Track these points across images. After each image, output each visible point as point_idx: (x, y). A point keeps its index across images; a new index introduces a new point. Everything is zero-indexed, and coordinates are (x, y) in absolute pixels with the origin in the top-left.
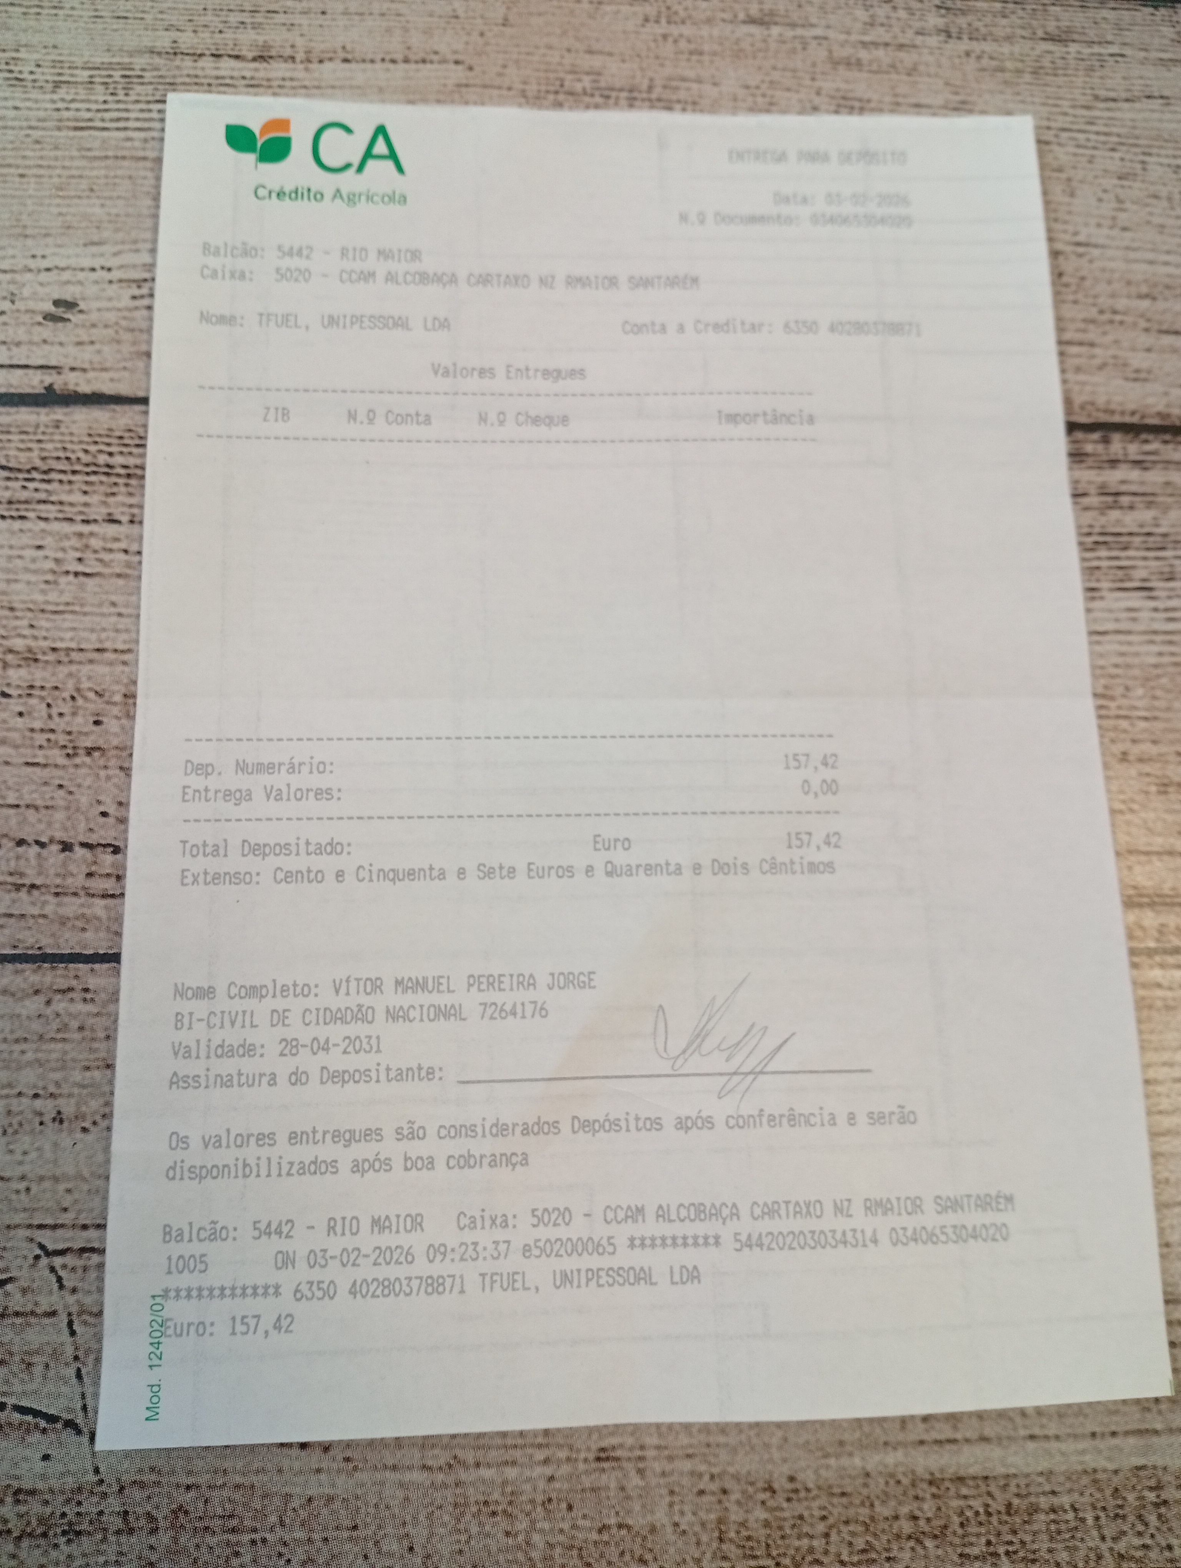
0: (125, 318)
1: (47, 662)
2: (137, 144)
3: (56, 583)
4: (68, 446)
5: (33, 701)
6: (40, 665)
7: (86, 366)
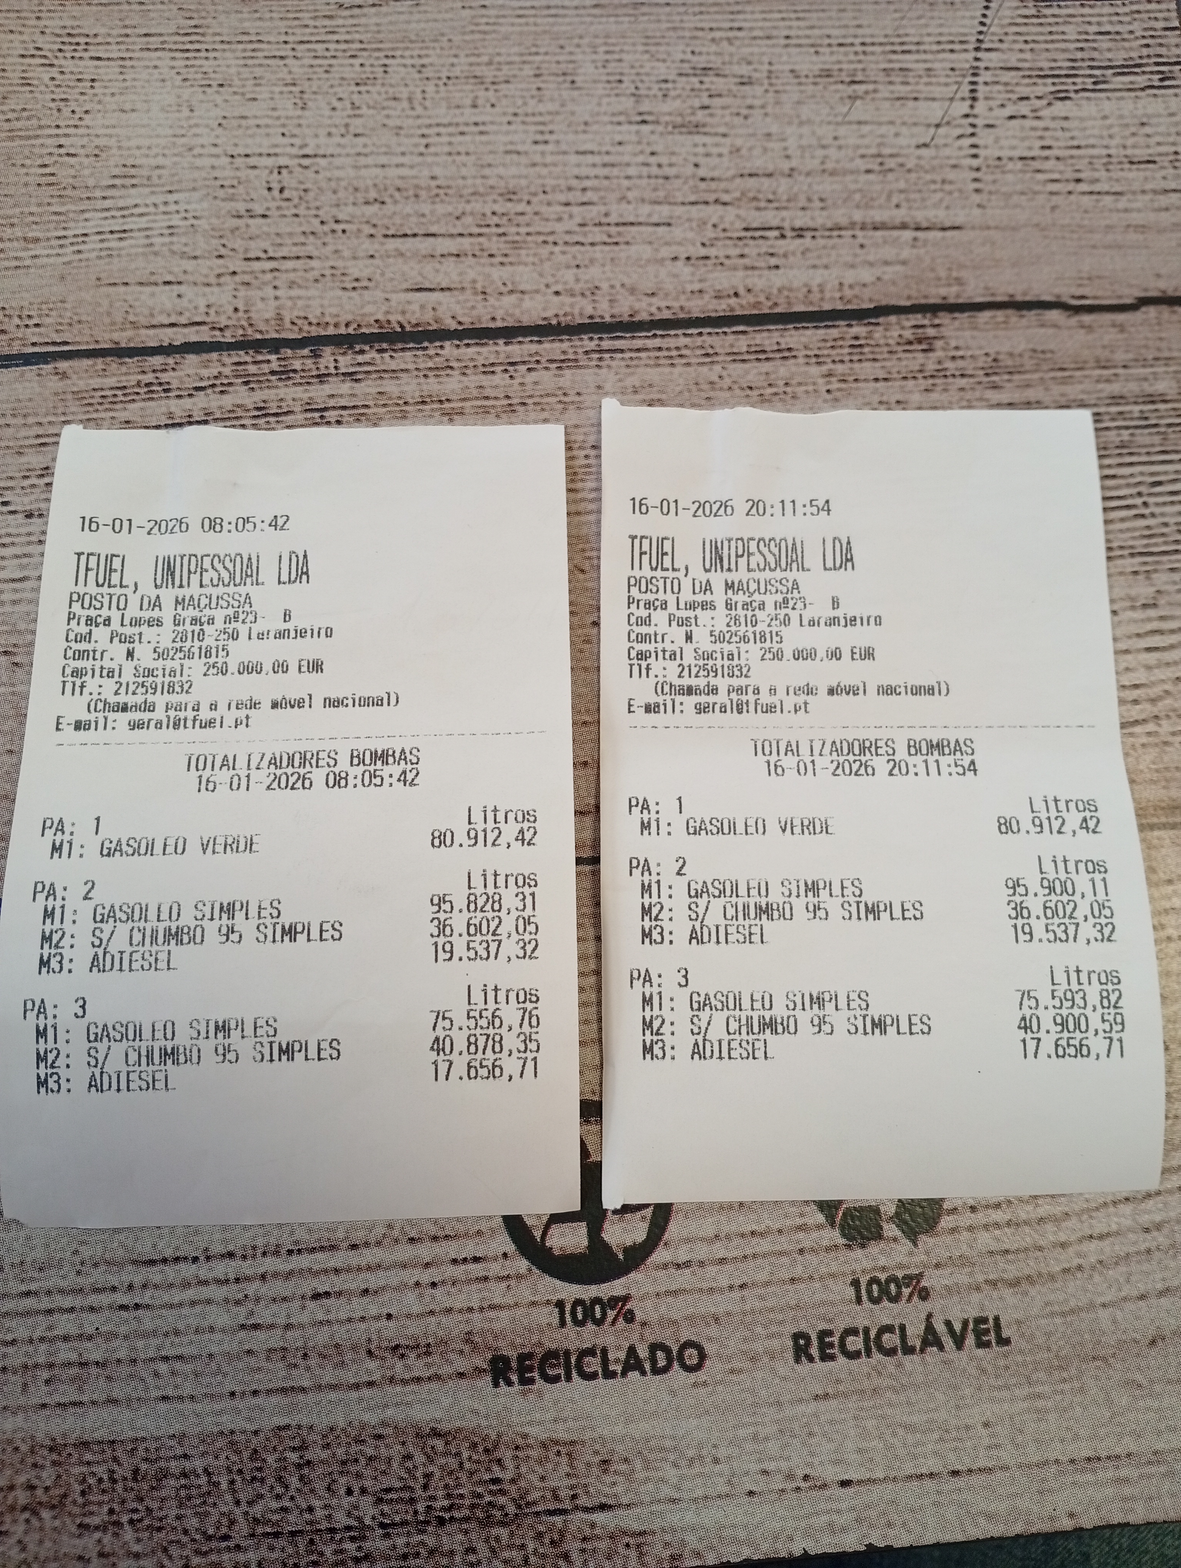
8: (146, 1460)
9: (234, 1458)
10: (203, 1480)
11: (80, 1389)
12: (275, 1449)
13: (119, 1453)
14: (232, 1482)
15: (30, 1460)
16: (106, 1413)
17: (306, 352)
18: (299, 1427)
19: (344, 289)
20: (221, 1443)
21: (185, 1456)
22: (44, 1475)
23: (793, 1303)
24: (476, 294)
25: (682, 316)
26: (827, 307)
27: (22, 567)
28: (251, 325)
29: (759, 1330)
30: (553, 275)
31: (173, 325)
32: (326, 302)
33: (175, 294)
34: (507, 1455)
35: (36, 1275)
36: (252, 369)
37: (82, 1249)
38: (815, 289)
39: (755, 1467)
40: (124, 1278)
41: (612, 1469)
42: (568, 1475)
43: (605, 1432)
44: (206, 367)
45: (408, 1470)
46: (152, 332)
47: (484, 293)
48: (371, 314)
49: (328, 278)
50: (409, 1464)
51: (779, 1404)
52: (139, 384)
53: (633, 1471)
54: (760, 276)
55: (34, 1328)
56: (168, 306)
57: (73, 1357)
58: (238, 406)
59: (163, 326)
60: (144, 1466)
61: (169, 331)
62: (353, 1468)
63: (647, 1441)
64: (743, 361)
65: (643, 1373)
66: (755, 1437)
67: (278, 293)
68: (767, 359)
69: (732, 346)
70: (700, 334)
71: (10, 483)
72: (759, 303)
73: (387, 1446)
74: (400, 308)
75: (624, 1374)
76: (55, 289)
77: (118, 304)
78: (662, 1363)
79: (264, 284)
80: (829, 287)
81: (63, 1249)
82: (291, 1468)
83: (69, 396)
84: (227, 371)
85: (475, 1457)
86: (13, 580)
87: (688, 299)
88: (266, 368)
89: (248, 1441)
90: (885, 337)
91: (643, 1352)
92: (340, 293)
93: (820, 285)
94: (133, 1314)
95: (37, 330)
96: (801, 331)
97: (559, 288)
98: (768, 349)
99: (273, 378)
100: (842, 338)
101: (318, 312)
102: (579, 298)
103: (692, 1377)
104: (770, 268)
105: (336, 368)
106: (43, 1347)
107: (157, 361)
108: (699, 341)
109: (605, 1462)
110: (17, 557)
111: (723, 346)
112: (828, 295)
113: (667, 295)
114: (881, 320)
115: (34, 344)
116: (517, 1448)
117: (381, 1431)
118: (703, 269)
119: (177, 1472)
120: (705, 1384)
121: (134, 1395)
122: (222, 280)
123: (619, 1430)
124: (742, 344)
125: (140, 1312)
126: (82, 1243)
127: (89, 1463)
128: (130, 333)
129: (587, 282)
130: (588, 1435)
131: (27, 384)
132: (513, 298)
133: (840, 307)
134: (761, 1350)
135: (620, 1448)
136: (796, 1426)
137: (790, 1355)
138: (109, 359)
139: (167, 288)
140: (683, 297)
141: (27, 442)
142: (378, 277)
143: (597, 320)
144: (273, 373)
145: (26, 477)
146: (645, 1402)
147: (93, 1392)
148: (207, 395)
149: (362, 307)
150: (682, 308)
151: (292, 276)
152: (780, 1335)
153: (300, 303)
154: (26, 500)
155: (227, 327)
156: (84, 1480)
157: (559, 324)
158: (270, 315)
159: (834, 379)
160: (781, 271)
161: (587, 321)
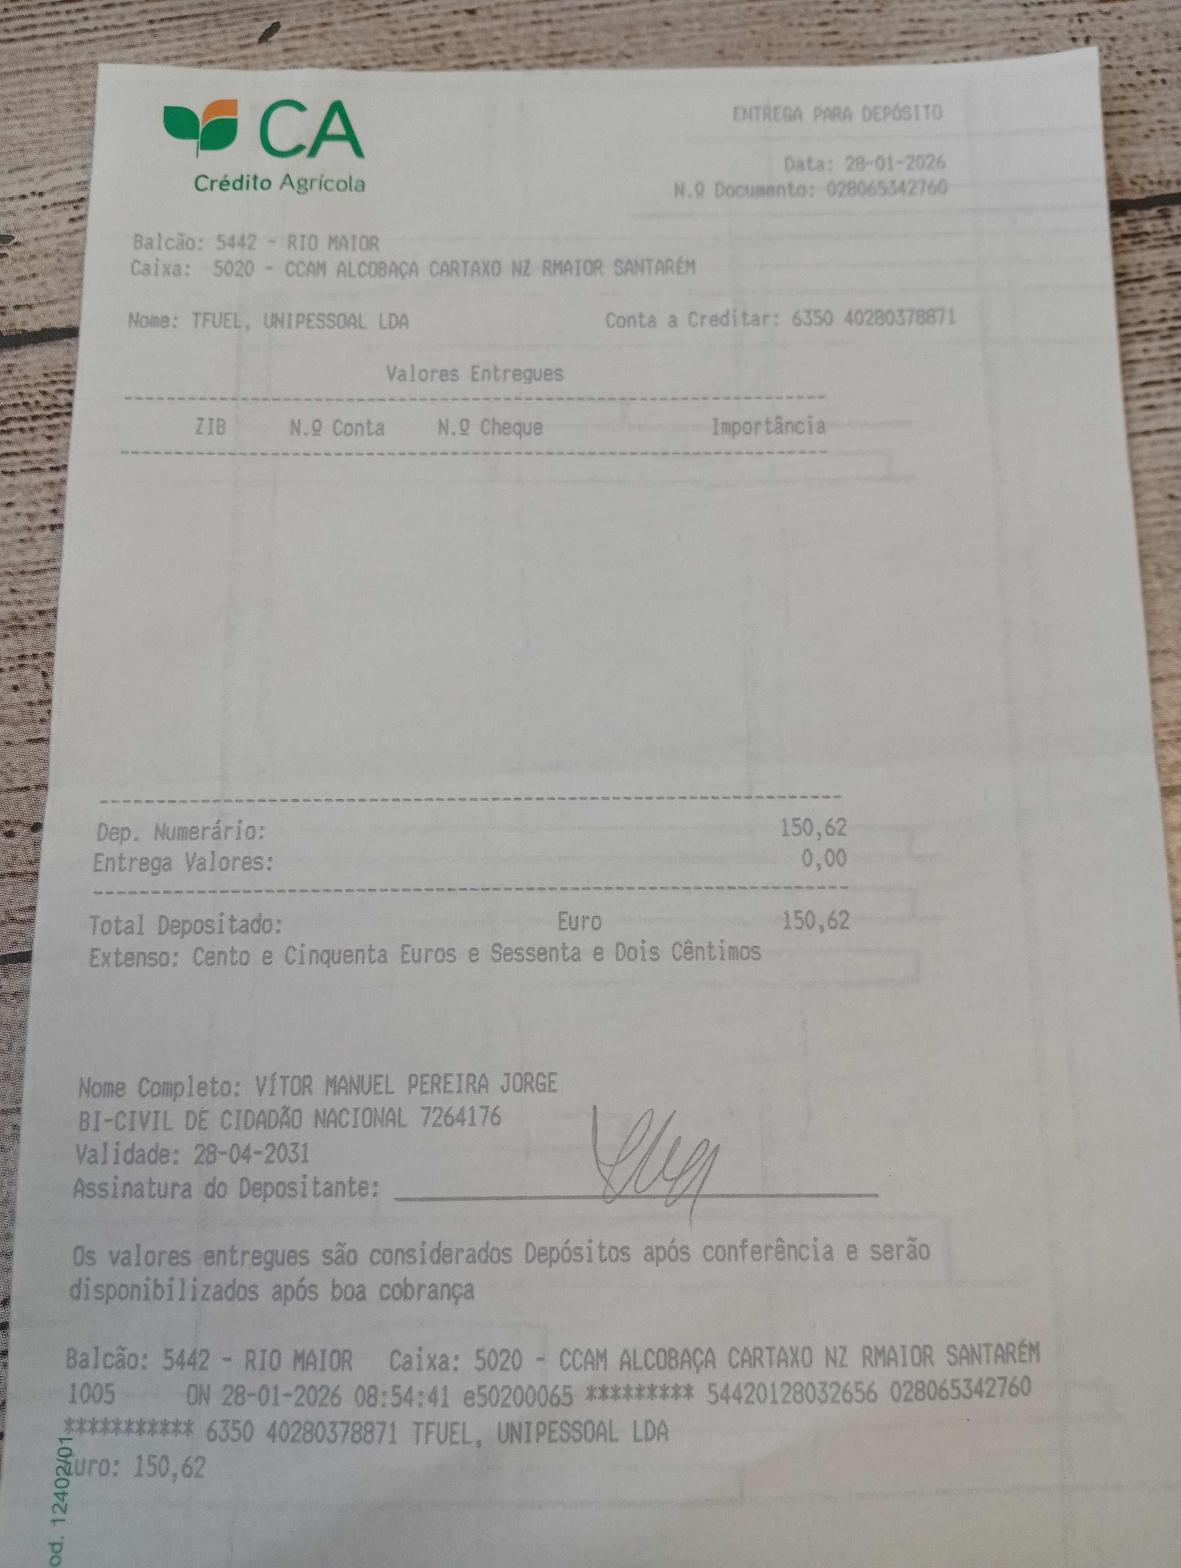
0: (66, 243)
1: (35, 627)
2: (50, 52)
3: (32, 540)
4: (24, 390)
5: (27, 672)
6: (29, 631)
7: (32, 301)
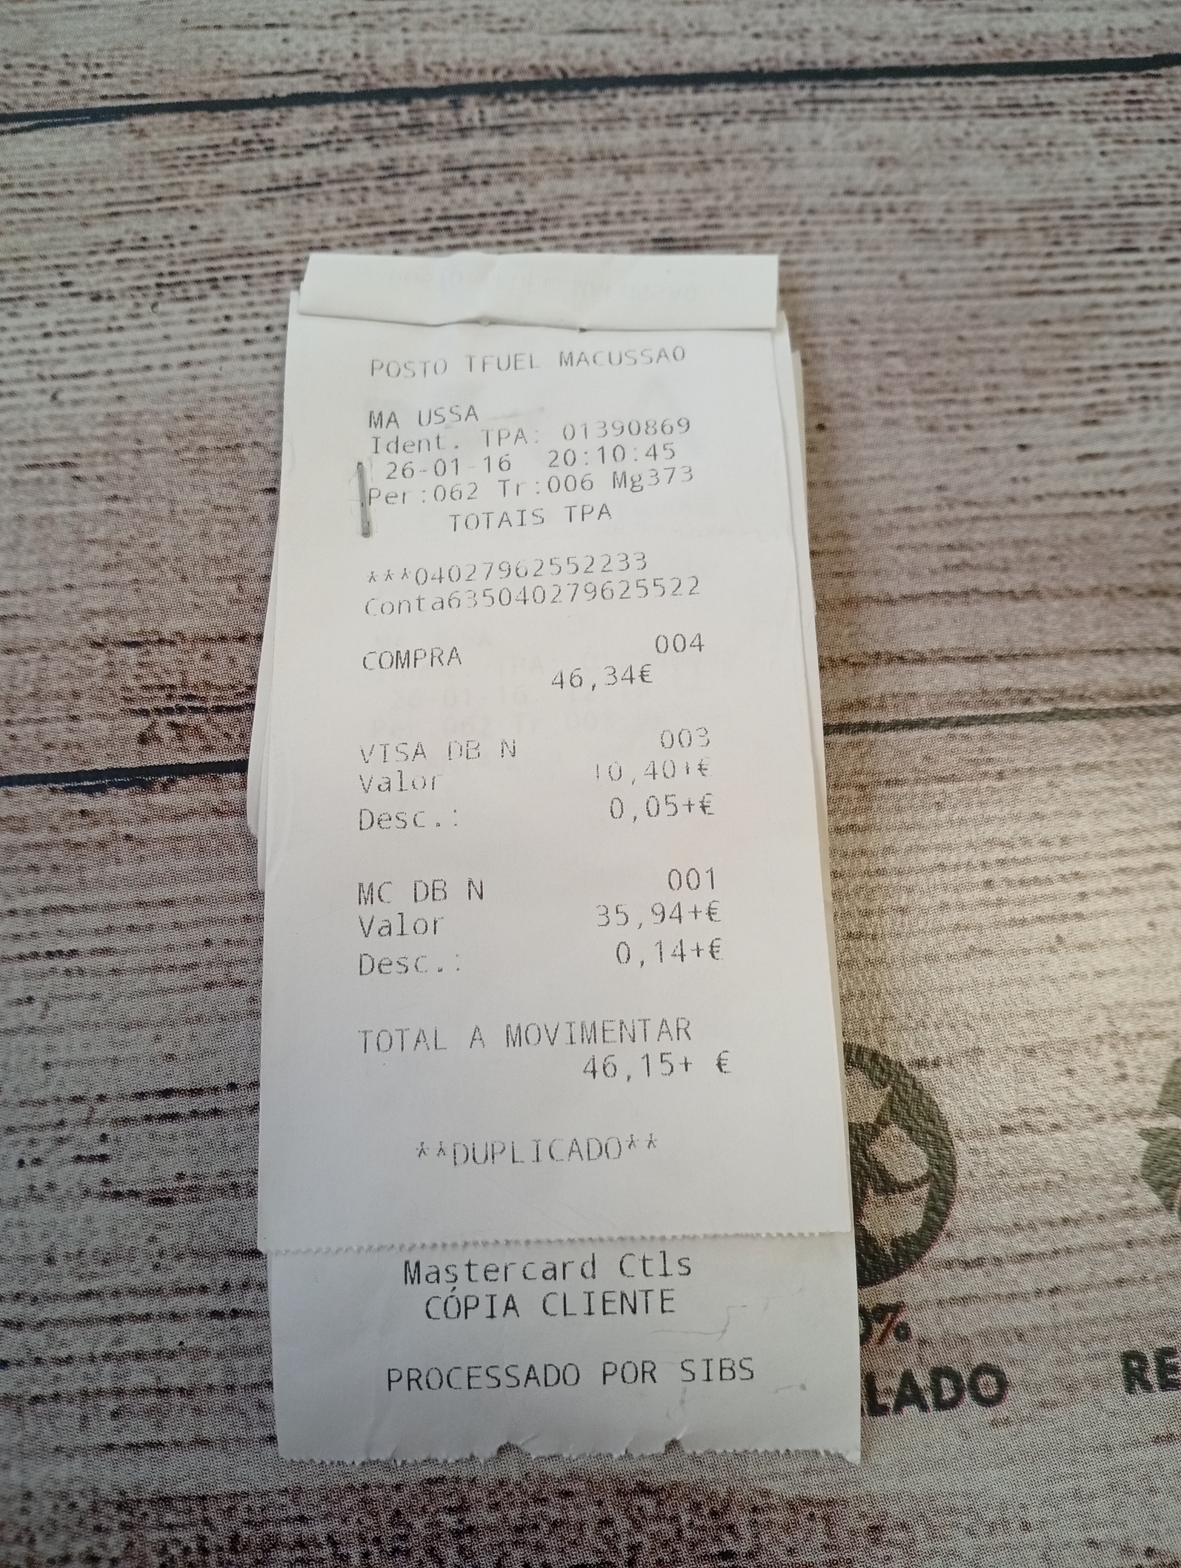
8: (248, 1523)
9: (369, 1522)
10: (326, 1552)
11: (159, 1426)
12: (424, 1509)
13: (211, 1514)
14: (366, 1555)
15: (91, 1522)
16: (194, 1458)
17: (444, 102)
18: (457, 1480)
19: (491, 31)
20: (350, 1501)
21: (302, 1519)
22: (111, 1541)
23: (1121, 1312)
24: (654, 34)
25: (914, 63)
26: (1094, 55)
27: (87, 360)
28: (375, 73)
29: (1077, 1348)
30: (751, 16)
31: (277, 74)
32: (468, 46)
33: (279, 39)
34: (742, 1519)
35: (99, 1269)
36: (377, 122)
37: (161, 1234)
38: (1078, 35)
39: (1079, 1536)
40: (217, 1275)
41: (886, 1537)
42: (826, 1547)
43: (875, 1488)
44: (319, 121)
45: (607, 1541)
46: (251, 82)
47: (665, 35)
48: (524, 59)
49: (471, 19)
50: (608, 1532)
51: (1108, 1448)
52: (235, 142)
53: (914, 1541)
54: (1008, 20)
55: (96, 1342)
56: (272, 51)
57: (149, 1381)
58: (359, 165)
59: (264, 75)
60: (245, 1532)
61: (274, 81)
62: (531, 1537)
63: (932, 1499)
64: (995, 116)
65: (924, 1408)
66: (1077, 1494)
67: (409, 36)
68: (1024, 115)
69: (978, 98)
70: (938, 84)
71: (74, 260)
72: (1010, 50)
73: (578, 1507)
74: (561, 52)
75: (898, 1408)
76: (130, 33)
77: (209, 51)
78: (948, 1394)
79: (392, 25)
80: (1095, 32)
81: (135, 1235)
82: (446, 1536)
83: (148, 158)
84: (345, 125)
85: (698, 1522)
86: (75, 376)
87: (921, 45)
88: (393, 121)
89: (388, 1498)
90: (1169, 91)
91: (922, 1380)
92: (486, 35)
93: (1083, 31)
94: (229, 1323)
95: (108, 81)
96: (1064, 84)
97: (759, 29)
98: (1024, 102)
99: (403, 133)
100: (1115, 93)
101: (459, 57)
102: (784, 42)
103: (989, 1413)
104: (1020, 10)
105: (482, 120)
106: (108, 1367)
107: (258, 115)
108: (937, 92)
109: (875, 1528)
110: (80, 347)
111: (967, 99)
112: (1094, 42)
113: (894, 39)
114: (1163, 71)
115: (104, 97)
116: (755, 1509)
117: (568, 1486)
118: (936, 12)
119: (291, 1540)
120: (1007, 1422)
121: (232, 1434)
122: (339, 21)
123: (892, 1485)
124: (991, 96)
125: (239, 1321)
126: (161, 1226)
127: (170, 1527)
128: (224, 83)
129: (793, 23)
130: (850, 1492)
131: (96, 144)
132: (702, 41)
133: (1110, 55)
134: (1080, 1375)
135: (894, 1510)
136: (1131, 1478)
137: (1119, 1383)
138: (197, 114)
139: (270, 31)
140: (914, 42)
141: (95, 212)
142: (532, 17)
143: (808, 66)
144: (402, 126)
145: (92, 253)
146: (928, 1446)
147: (176, 1430)
148: (319, 153)
149: (514, 50)
150: (913, 55)
151: (425, 17)
152: (1106, 1355)
153: (435, 47)
154: (92, 280)
155: (345, 75)
156: (164, 1551)
157: (761, 70)
158: (399, 59)
159: (1108, 140)
160: (1034, 14)
161: (795, 67)
